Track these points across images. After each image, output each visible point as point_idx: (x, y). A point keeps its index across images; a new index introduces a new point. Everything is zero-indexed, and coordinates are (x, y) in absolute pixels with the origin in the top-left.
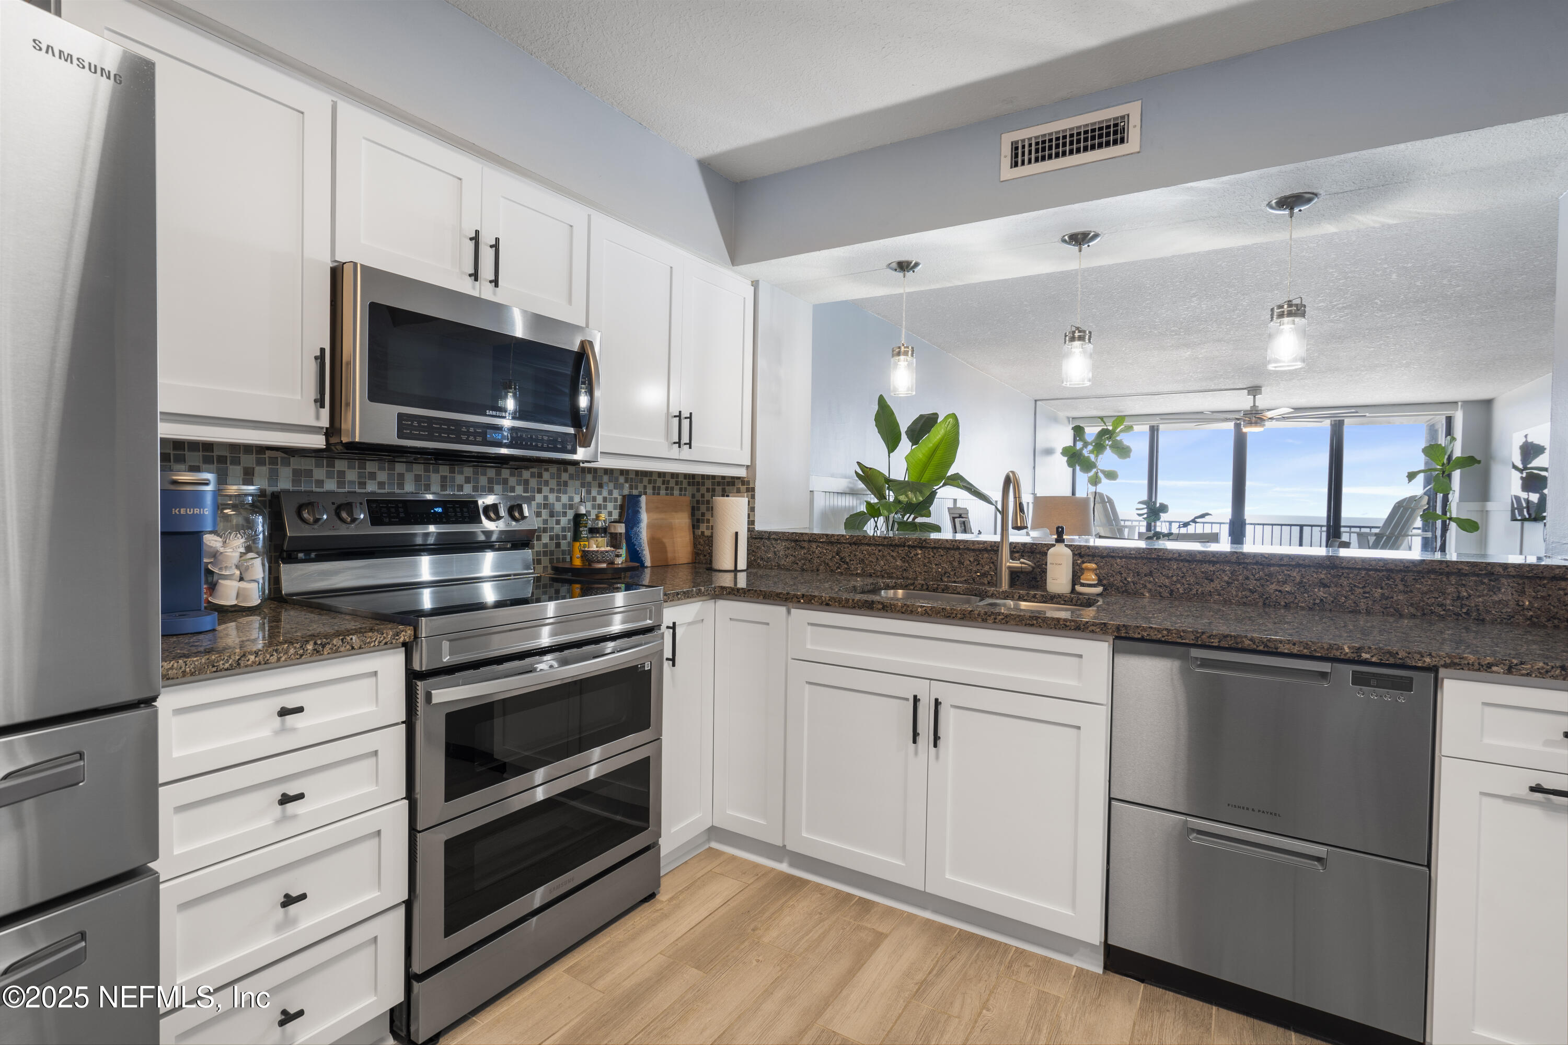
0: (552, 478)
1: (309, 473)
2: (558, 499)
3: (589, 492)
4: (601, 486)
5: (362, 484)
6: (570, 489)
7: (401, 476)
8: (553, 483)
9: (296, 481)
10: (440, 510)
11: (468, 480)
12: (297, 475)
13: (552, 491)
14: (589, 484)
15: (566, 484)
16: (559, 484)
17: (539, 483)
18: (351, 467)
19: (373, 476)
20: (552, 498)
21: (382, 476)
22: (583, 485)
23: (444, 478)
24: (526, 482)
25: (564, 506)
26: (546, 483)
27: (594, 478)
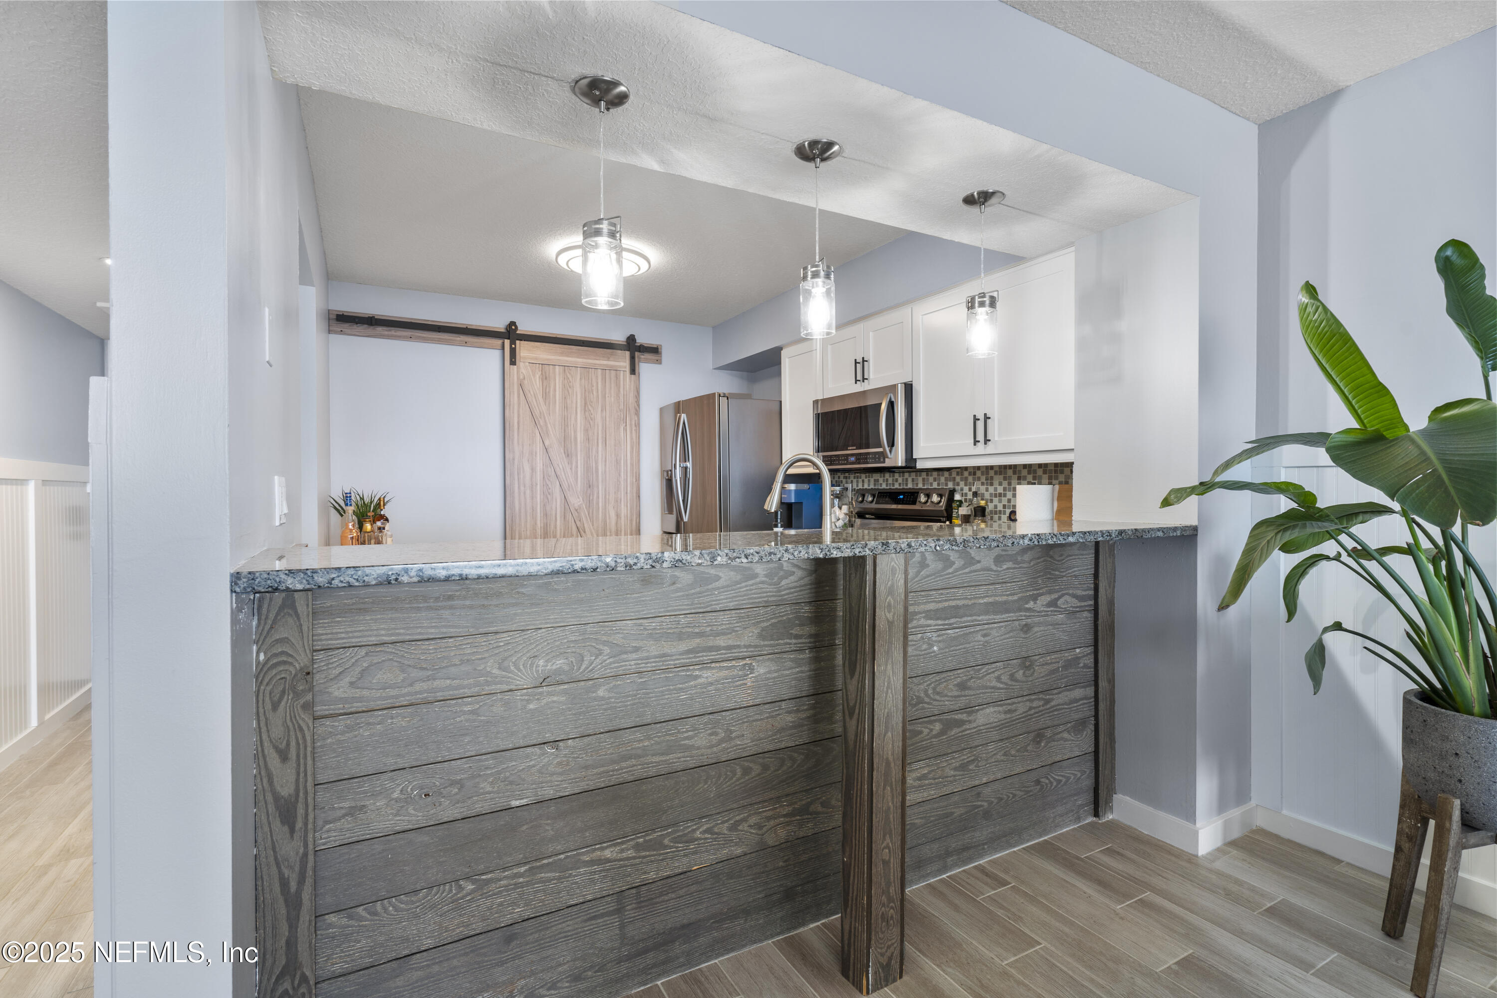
0: (982, 474)
1: (878, 481)
2: (987, 490)
3: (1010, 484)
4: (1019, 478)
5: (893, 485)
6: (996, 482)
7: (907, 480)
8: (983, 479)
9: (875, 485)
10: (902, 497)
11: (935, 480)
12: (876, 481)
13: (983, 484)
14: (1010, 478)
15: (992, 478)
16: (987, 479)
17: (974, 479)
18: (890, 477)
19: (897, 480)
20: (982, 489)
21: (900, 480)
22: (1005, 479)
23: (924, 480)
24: (966, 479)
25: (991, 495)
26: (979, 479)
27: (1014, 473)
